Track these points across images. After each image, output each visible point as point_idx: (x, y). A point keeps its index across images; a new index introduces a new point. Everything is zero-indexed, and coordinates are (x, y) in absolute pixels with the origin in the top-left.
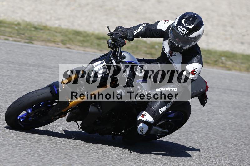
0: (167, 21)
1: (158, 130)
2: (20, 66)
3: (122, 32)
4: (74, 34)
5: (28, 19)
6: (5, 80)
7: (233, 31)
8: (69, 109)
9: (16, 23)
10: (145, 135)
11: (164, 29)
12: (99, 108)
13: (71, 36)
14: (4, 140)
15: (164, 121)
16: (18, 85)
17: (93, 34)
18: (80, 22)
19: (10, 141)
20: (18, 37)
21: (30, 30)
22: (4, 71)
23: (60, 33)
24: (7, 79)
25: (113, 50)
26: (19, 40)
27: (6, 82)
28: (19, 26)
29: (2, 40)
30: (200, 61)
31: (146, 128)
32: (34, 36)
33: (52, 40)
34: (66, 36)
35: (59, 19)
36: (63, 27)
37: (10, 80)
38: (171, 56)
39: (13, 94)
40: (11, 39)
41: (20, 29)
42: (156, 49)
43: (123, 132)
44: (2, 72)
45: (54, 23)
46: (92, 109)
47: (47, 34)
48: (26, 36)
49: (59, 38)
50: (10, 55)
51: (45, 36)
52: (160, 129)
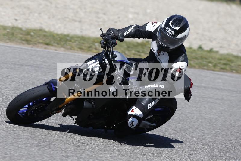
0: (155, 23)
1: (146, 124)
3: (114, 33)
7: (105, 17)
8: (66, 105)
10: (135, 129)
11: (152, 30)
12: (93, 103)
15: (152, 116)
25: (106, 49)
30: (186, 60)
31: (136, 122)
38: (159, 55)
42: (32, 36)
43: (115, 126)
46: (86, 104)
52: (148, 123)
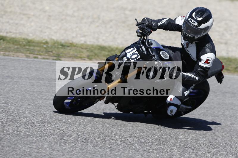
0: (183, 17)
2: (49, 81)
3: (148, 22)
4: (99, 49)
5: (55, 38)
6: (36, 95)
9: (44, 41)
11: (181, 24)
13: (96, 51)
14: (37, 152)
16: (48, 100)
17: (117, 49)
18: (104, 38)
19: (43, 153)
20: (46, 54)
21: (58, 48)
22: (35, 87)
23: (86, 49)
24: (38, 95)
26: (48, 57)
27: (38, 98)
28: (47, 44)
29: (32, 58)
32: (61, 53)
33: (79, 56)
34: (92, 51)
35: (84, 36)
36: (88, 43)
37: (41, 95)
38: (187, 47)
39: (44, 109)
40: (40, 57)
41: (48, 47)
44: (33, 88)
45: (79, 40)
47: (73, 51)
48: (54, 53)
49: (85, 54)
50: (40, 72)
51: (72, 53)
